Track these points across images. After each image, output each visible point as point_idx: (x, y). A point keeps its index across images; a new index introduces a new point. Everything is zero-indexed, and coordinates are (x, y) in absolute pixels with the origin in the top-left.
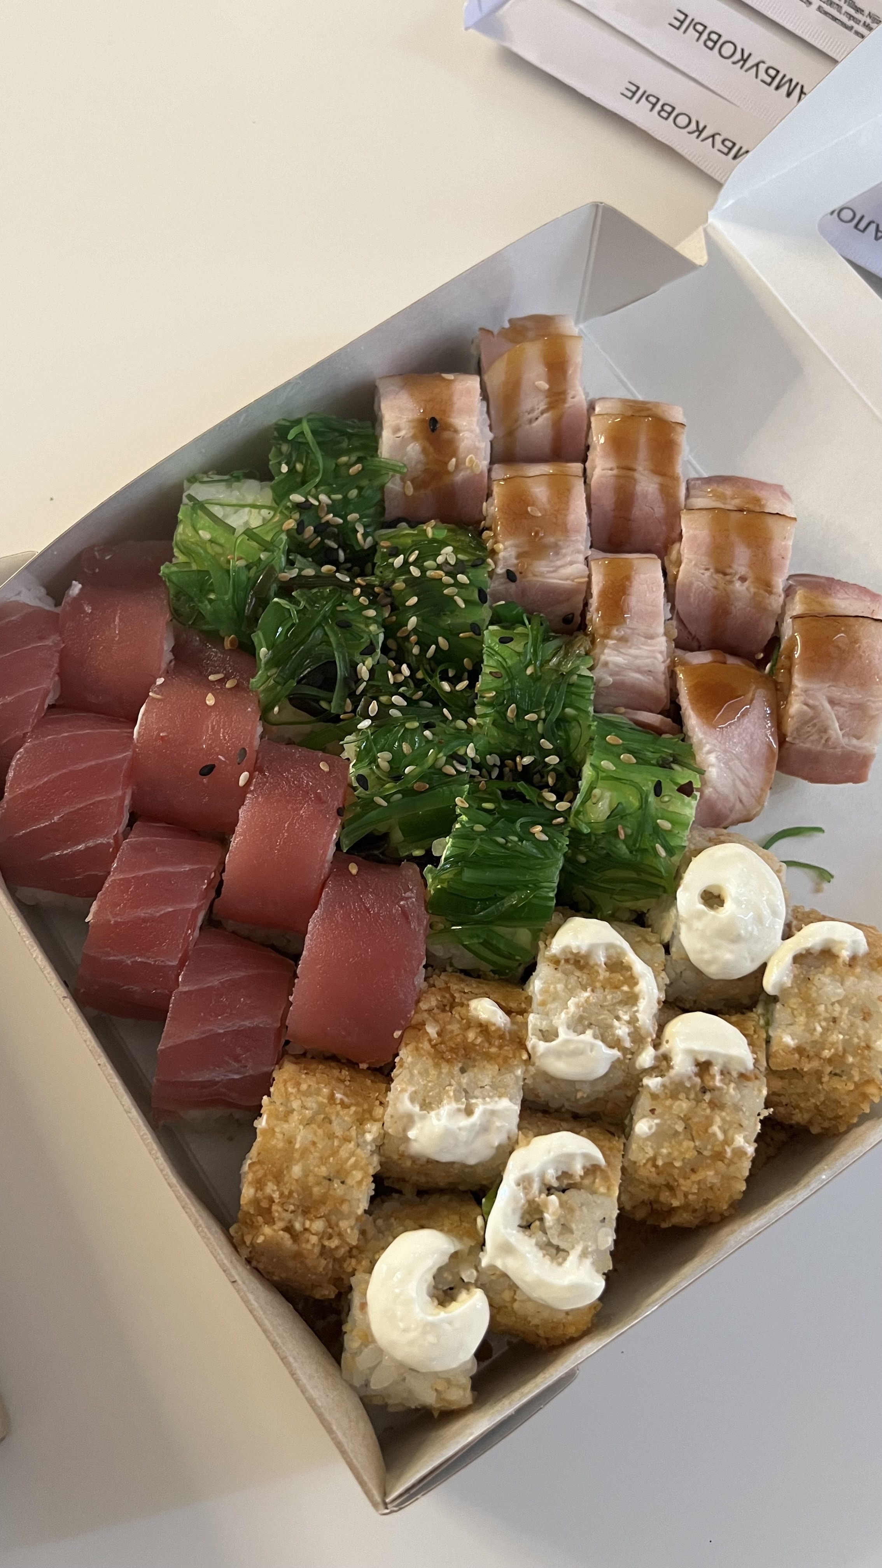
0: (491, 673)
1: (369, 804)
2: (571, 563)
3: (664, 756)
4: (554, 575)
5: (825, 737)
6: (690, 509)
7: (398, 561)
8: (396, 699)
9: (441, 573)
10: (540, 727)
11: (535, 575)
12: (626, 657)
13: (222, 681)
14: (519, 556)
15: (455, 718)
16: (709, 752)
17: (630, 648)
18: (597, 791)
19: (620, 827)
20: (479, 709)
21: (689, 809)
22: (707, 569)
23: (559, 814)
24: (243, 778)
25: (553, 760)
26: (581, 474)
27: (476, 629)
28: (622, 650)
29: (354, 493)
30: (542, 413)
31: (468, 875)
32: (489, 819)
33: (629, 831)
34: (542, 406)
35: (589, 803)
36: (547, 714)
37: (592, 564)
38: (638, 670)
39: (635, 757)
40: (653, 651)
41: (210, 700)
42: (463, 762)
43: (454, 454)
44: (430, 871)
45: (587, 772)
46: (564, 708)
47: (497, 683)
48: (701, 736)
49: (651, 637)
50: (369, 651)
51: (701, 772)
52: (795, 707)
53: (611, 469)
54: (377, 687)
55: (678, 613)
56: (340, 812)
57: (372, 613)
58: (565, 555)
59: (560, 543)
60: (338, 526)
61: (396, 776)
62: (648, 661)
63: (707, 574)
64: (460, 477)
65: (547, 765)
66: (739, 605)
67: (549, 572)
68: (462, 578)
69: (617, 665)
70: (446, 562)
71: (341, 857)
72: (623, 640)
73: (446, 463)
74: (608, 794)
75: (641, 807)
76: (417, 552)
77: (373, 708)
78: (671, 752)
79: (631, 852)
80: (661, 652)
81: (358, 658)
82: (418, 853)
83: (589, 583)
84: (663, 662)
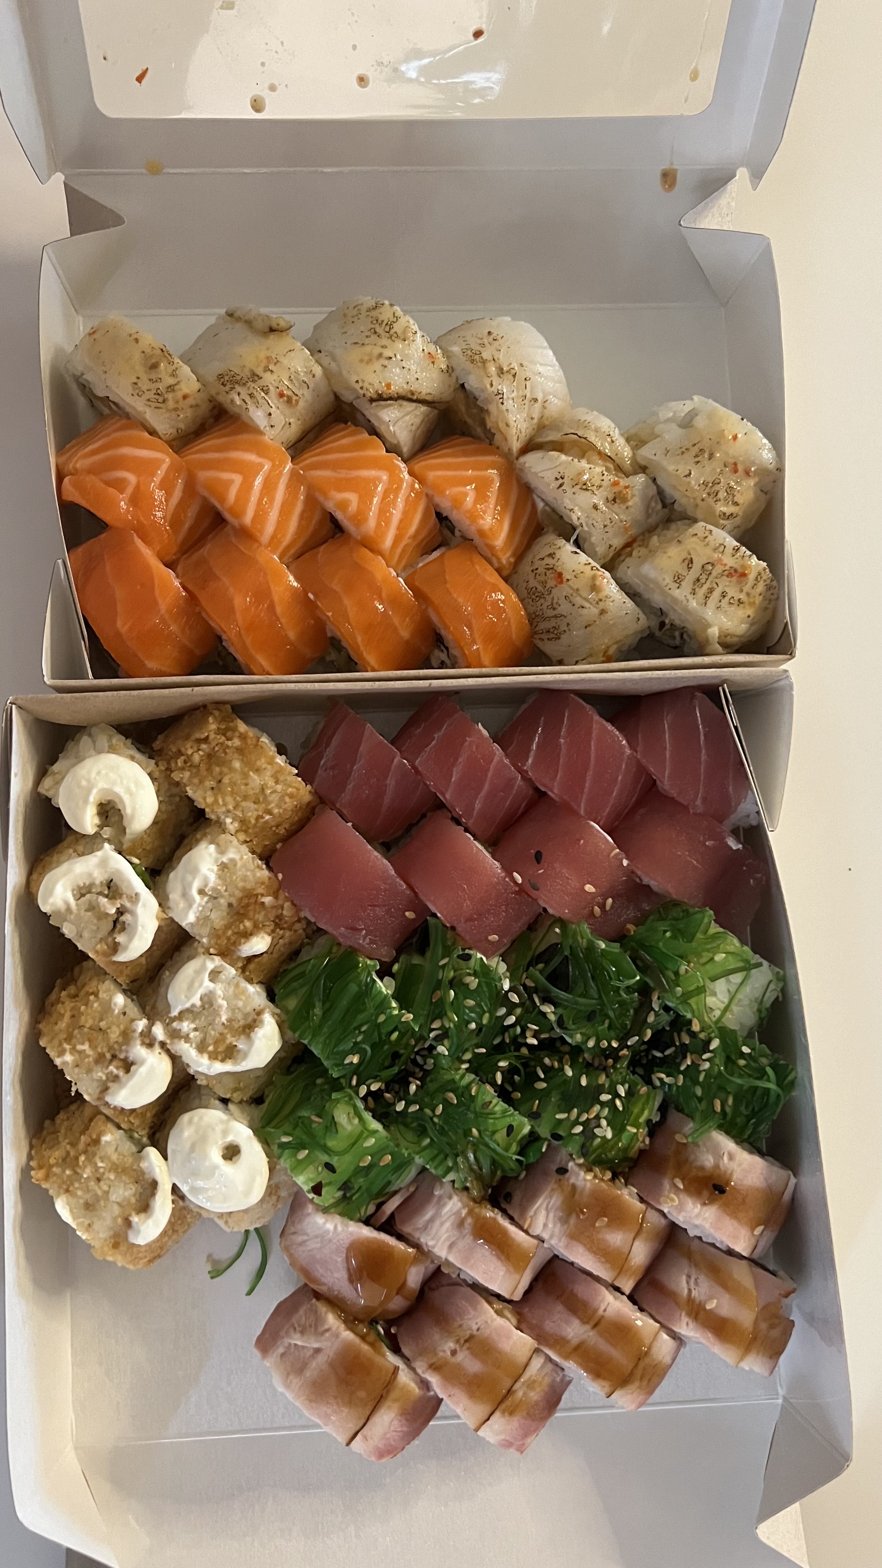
0: (491, 1102)
1: (447, 953)
2: (545, 1225)
3: (353, 1191)
4: (544, 1206)
5: (297, 1329)
6: (537, 1351)
7: (621, 1090)
8: (512, 1019)
9: (592, 1116)
10: (428, 1111)
11: (553, 1190)
12: (446, 1217)
13: (602, 906)
14: (574, 1187)
15: (476, 1055)
16: (336, 1227)
17: (452, 1224)
18: (356, 1121)
19: (320, 1120)
20: (470, 1077)
21: (303, 1181)
22: (478, 1330)
23: (359, 1084)
24: (519, 879)
25: (400, 1107)
26: (617, 1284)
27: (534, 1116)
28: (453, 1217)
29: (699, 1091)
30: (690, 1290)
31: (353, 988)
32: (384, 1031)
33: (314, 1125)
34: (694, 1293)
35: (352, 1111)
36: (434, 1123)
37: (535, 1242)
38: (432, 1220)
39: (364, 1167)
40: (437, 1242)
41: (589, 888)
42: (436, 1038)
43: (687, 1190)
44: (375, 966)
45: (375, 1125)
46: (432, 1139)
47: (479, 1102)
48: (351, 1229)
49: (451, 1247)
50: (560, 1022)
51: (325, 1210)
52: (332, 1320)
53: (605, 1310)
54: (531, 1013)
55: (462, 1286)
56: (453, 928)
57: (591, 1044)
58: (555, 1225)
59: (566, 1226)
60: (680, 1064)
61: (455, 983)
62: (434, 1231)
63: (475, 1327)
64: (667, 1185)
65: (400, 1100)
66: (437, 1337)
67: (549, 1202)
68: (579, 1129)
69: (444, 1205)
70: (599, 1126)
71: (424, 912)
72: (461, 1224)
73: (683, 1180)
74: (349, 1128)
75: (325, 1145)
76: (621, 1109)
77: (515, 998)
78: (354, 1198)
79: (300, 1117)
80: (434, 1247)
81: (560, 1011)
82: (396, 967)
83: (521, 1228)
84: (426, 1244)
